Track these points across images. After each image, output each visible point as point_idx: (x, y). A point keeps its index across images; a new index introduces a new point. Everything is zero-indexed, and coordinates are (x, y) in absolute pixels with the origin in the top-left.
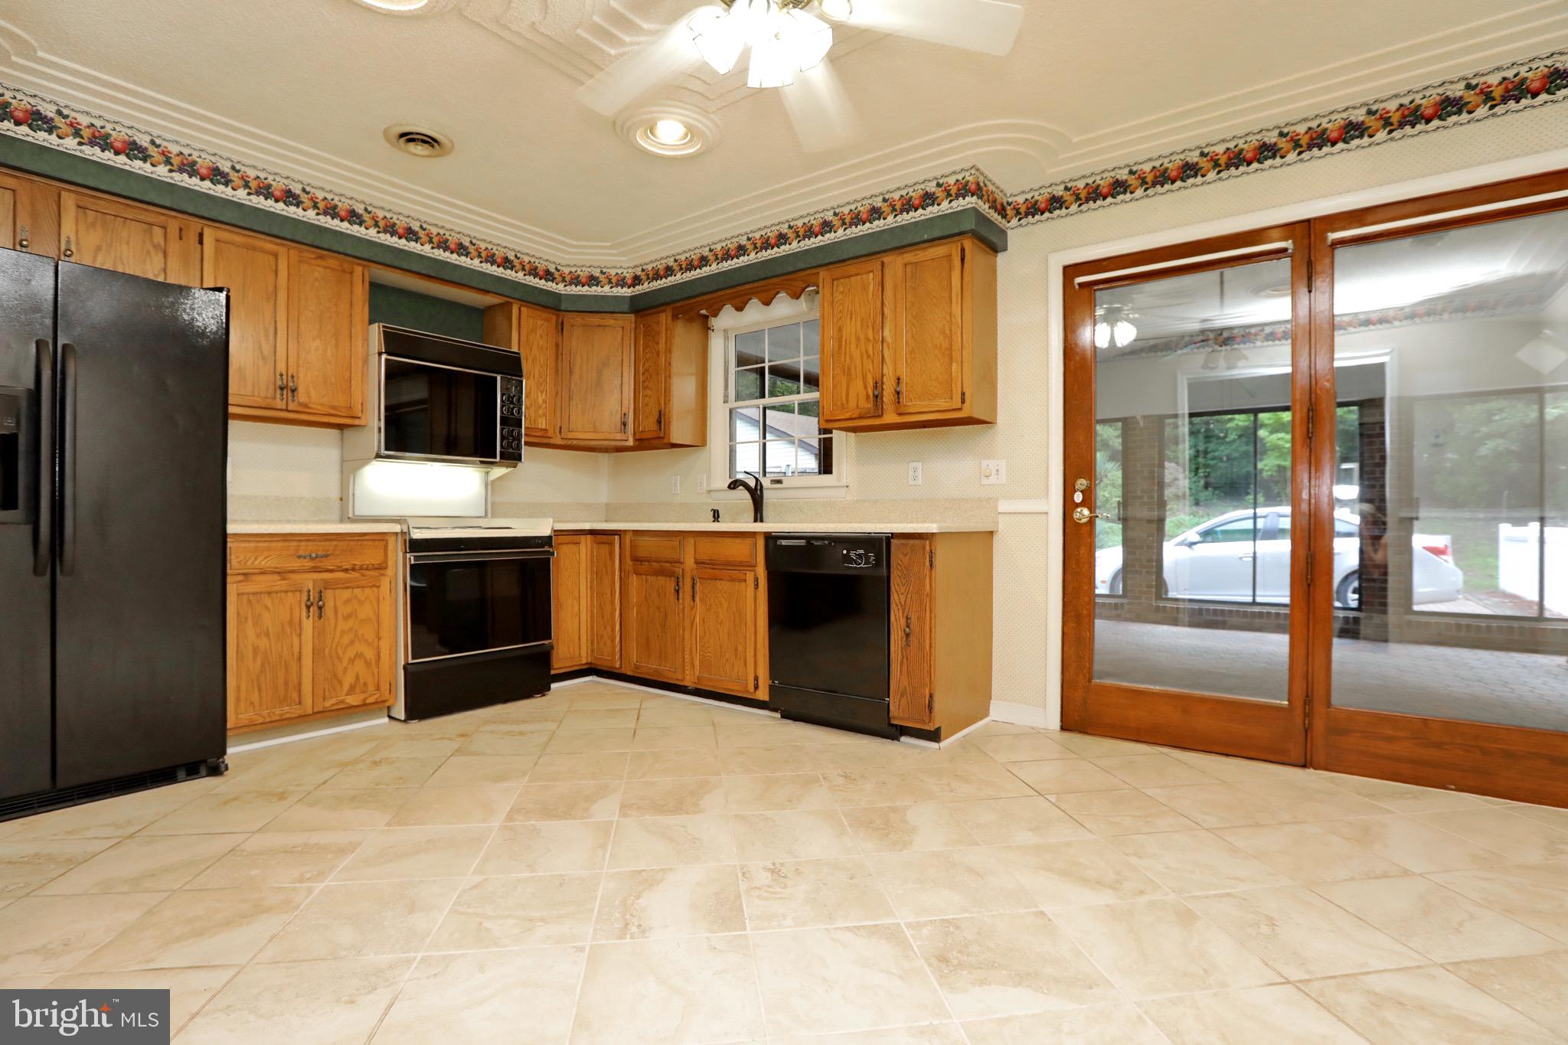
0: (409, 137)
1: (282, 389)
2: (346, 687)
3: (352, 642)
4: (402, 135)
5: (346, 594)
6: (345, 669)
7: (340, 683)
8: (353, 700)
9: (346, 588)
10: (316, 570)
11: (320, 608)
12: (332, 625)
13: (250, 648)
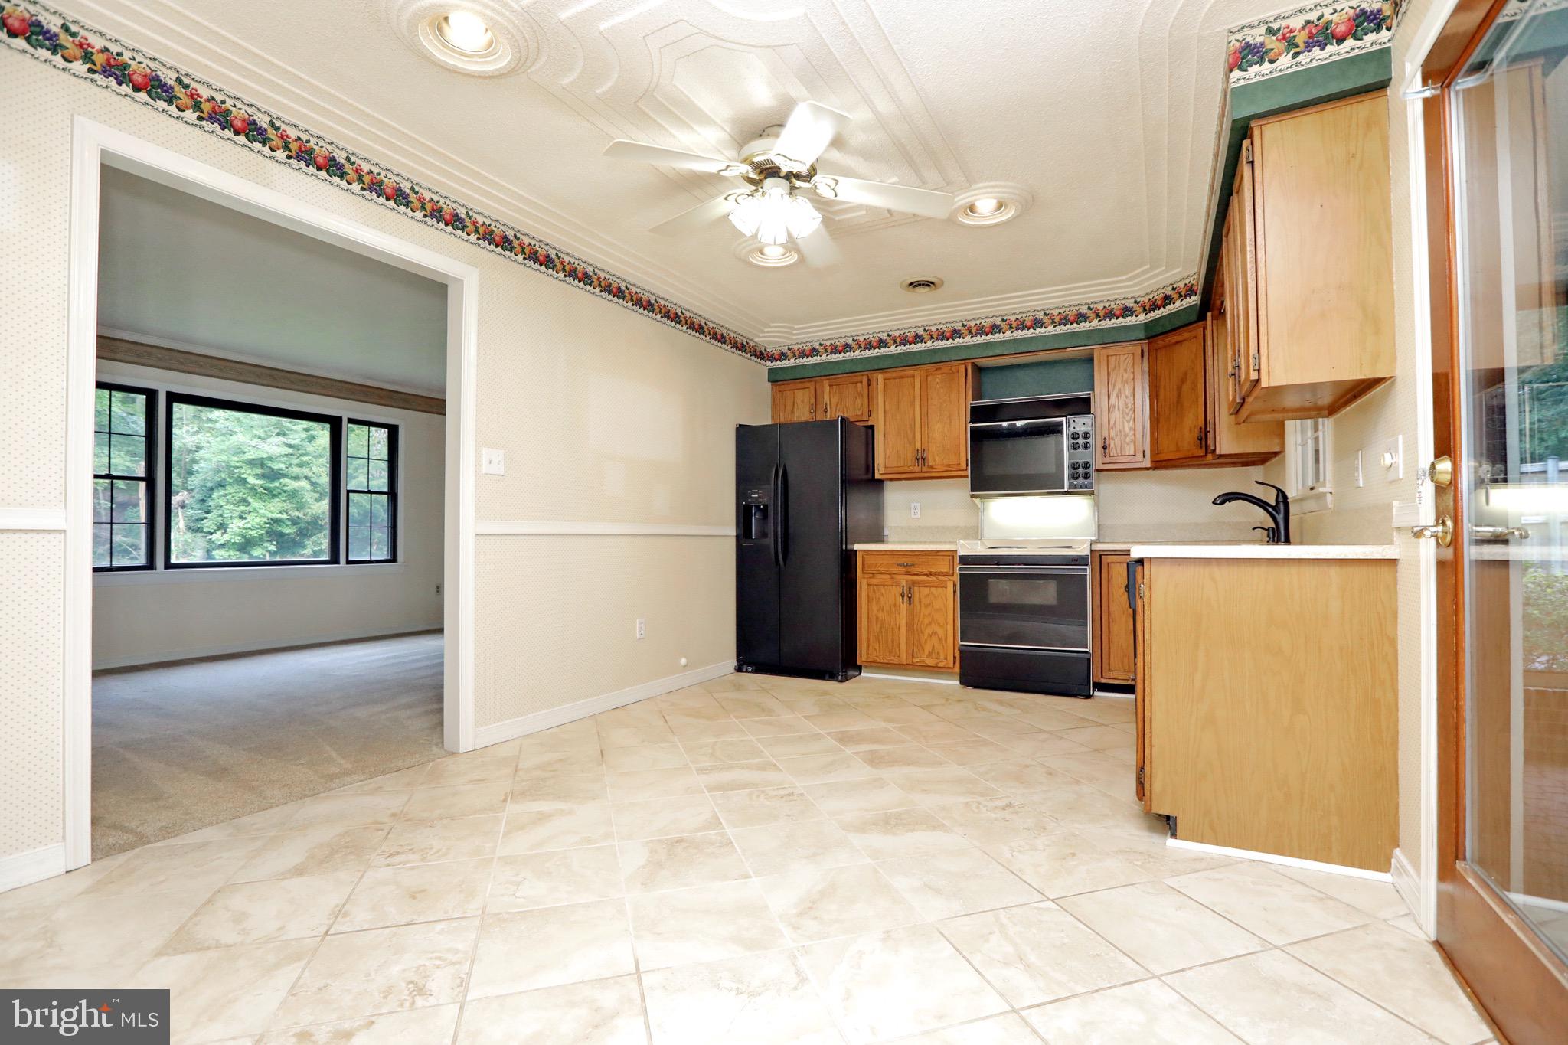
0: (914, 285)
1: (918, 459)
2: (927, 653)
3: (930, 623)
4: (911, 284)
5: (926, 591)
6: (926, 640)
7: (923, 648)
8: (930, 662)
9: (927, 587)
10: (908, 573)
11: (910, 598)
12: (918, 608)
13: (875, 617)
